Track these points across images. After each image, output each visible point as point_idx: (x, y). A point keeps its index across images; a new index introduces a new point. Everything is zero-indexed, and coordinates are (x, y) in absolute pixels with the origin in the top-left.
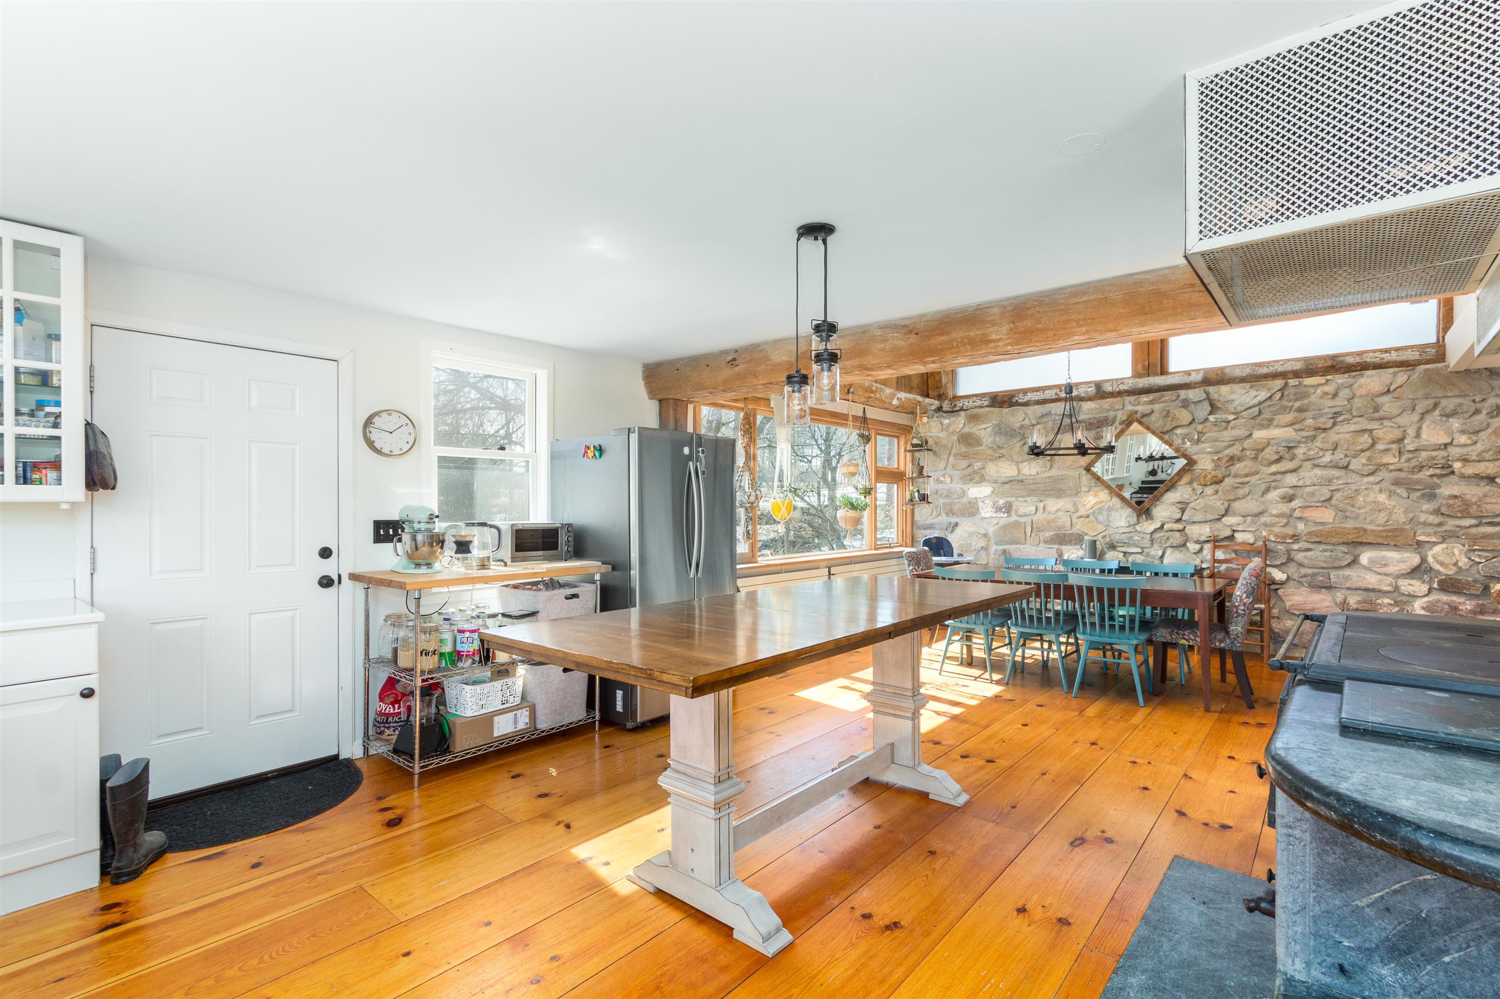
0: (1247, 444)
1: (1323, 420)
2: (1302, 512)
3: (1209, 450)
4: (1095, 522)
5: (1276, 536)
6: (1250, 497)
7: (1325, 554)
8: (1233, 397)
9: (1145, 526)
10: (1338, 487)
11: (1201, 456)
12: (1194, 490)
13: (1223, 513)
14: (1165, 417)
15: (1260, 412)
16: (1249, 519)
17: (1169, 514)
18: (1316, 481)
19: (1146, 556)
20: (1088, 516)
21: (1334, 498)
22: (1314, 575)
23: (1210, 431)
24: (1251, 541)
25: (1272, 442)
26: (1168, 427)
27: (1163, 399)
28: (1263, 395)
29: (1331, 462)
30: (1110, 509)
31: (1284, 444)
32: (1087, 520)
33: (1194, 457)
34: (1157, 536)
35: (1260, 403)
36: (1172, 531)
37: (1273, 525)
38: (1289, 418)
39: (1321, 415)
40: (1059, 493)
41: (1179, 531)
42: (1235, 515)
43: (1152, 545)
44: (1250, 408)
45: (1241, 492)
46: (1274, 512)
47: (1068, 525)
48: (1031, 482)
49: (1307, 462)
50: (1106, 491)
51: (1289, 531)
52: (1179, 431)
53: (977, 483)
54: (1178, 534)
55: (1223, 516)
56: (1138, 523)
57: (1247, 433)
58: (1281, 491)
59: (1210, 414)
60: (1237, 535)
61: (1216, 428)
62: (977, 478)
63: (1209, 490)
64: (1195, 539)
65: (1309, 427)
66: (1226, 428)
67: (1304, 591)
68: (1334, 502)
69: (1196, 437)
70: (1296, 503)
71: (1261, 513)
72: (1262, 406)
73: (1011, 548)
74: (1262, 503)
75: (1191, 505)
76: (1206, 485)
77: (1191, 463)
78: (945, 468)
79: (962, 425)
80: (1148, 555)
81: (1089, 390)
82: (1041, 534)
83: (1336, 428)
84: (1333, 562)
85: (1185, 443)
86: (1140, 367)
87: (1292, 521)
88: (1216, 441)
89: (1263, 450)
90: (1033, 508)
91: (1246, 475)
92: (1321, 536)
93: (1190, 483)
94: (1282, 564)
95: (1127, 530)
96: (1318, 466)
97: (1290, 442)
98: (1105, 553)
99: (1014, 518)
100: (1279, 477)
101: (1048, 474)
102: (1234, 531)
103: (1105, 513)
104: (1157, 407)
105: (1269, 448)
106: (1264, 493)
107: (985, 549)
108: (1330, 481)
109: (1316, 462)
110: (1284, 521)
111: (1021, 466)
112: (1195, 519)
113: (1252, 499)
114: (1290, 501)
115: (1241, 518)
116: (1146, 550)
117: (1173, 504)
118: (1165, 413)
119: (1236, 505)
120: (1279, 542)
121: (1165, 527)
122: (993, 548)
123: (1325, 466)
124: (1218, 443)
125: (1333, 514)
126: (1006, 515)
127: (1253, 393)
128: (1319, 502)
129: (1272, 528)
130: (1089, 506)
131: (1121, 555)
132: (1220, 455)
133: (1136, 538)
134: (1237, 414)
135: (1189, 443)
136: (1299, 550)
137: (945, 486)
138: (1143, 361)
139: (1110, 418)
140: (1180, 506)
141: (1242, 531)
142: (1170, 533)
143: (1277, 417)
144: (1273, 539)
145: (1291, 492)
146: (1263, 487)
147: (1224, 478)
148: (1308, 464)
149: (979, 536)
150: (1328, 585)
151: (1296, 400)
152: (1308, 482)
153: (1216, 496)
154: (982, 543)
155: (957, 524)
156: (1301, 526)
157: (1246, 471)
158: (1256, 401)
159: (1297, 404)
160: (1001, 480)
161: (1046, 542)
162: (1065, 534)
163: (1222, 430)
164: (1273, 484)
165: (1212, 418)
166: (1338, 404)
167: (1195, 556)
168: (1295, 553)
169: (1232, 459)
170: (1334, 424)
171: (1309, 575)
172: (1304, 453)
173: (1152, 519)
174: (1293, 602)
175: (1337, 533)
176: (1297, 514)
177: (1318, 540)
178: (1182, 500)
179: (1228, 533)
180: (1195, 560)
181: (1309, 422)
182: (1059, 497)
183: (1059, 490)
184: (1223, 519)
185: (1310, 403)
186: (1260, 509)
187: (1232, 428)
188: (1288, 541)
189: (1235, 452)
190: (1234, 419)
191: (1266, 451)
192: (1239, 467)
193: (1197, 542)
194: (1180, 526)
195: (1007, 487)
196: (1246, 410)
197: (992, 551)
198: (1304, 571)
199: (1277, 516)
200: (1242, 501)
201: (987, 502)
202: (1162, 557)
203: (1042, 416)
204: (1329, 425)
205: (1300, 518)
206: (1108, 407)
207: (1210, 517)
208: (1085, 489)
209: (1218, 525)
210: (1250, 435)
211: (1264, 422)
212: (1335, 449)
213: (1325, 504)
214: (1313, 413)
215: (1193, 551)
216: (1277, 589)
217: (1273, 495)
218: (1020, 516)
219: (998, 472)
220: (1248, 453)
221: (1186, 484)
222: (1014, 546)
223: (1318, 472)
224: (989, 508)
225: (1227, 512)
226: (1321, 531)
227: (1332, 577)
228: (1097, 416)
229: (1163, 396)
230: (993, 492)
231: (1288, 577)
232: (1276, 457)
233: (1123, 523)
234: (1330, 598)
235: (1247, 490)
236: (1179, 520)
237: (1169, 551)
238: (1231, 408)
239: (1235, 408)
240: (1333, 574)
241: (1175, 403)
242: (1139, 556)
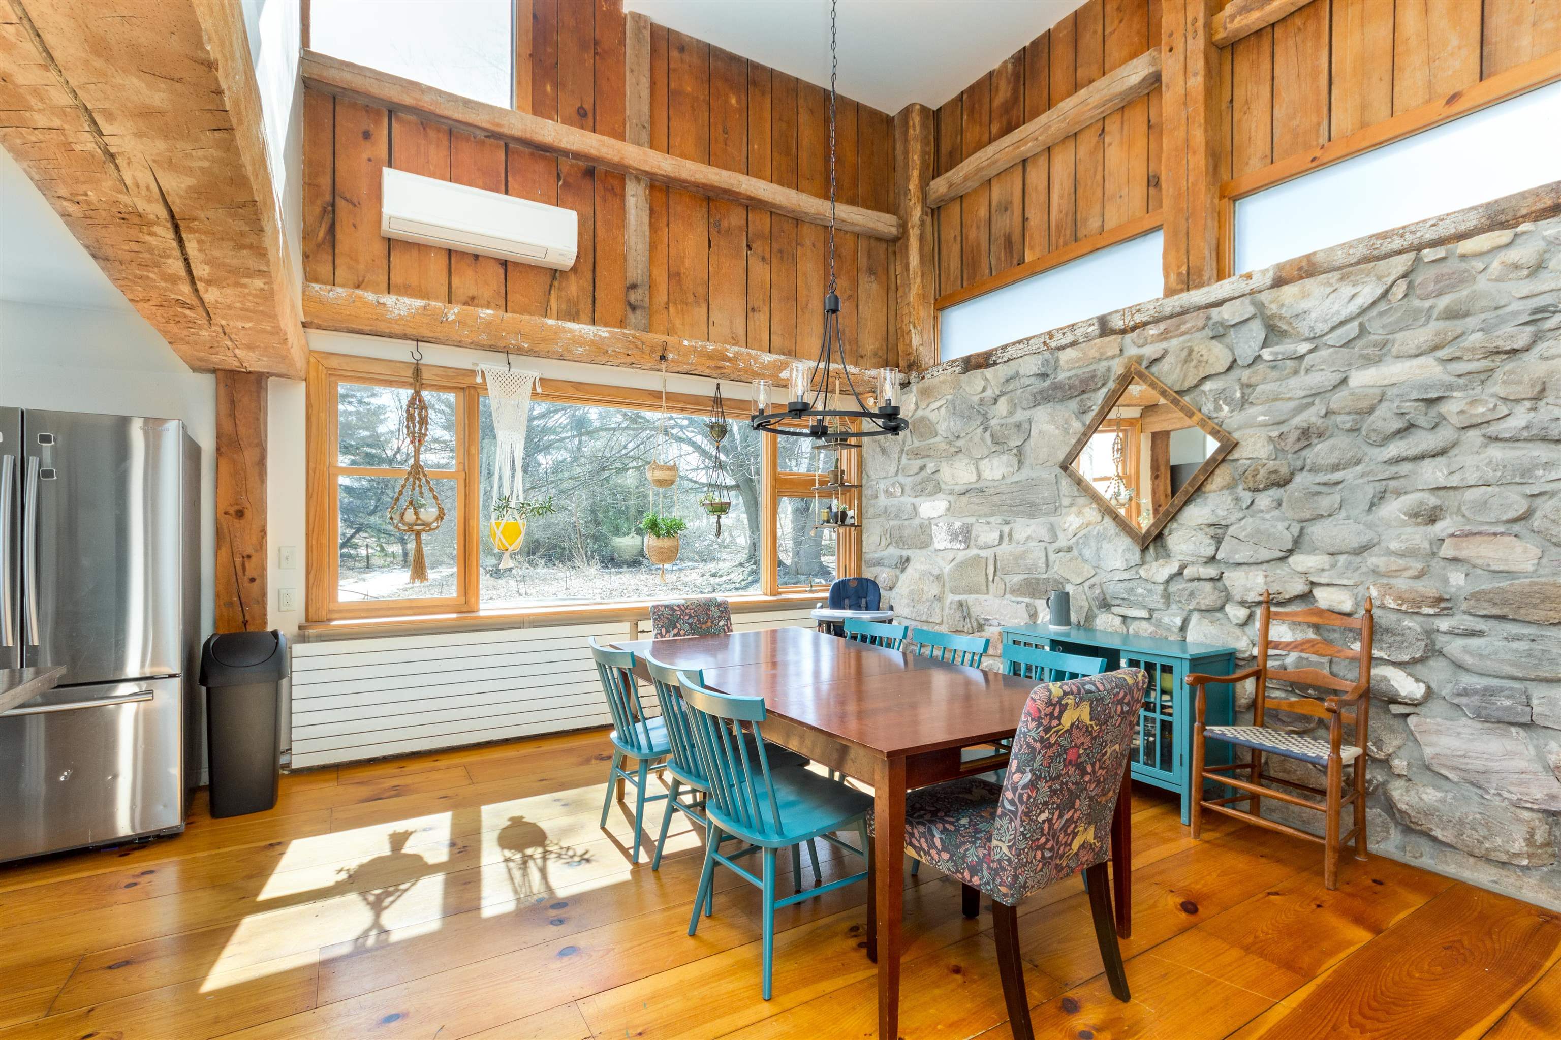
0: (1338, 400)
1: (1508, 329)
2: (1457, 547)
3: (1261, 418)
4: (1080, 559)
5: (1400, 598)
6: (1343, 514)
7: (1515, 645)
8: (1304, 305)
9: (1154, 570)
10: (1548, 487)
11: (1250, 431)
12: (1237, 500)
13: (1289, 546)
14: (1186, 361)
15: (1363, 330)
16: (1342, 558)
17: (1192, 547)
18: (1490, 475)
19: (1157, 626)
20: (1069, 549)
21: (1538, 514)
22: (1489, 692)
23: (1264, 381)
24: (1347, 607)
25: (1391, 392)
26: (1191, 381)
27: (1183, 328)
28: (1368, 292)
29: (1527, 427)
30: (1101, 537)
31: (1415, 395)
32: (1069, 555)
33: (1236, 436)
34: (1173, 588)
35: (1364, 311)
36: (1199, 579)
37: (1396, 573)
38: (1423, 335)
39: (1502, 321)
40: (1031, 510)
41: (1212, 579)
42: (1313, 551)
43: (1168, 605)
44: (1342, 323)
45: (1325, 503)
46: (1394, 545)
47: (1041, 563)
48: (992, 491)
49: (1471, 433)
50: (1094, 506)
51: (1428, 588)
52: (1208, 386)
53: (931, 495)
54: (1208, 586)
55: (1291, 552)
56: (1143, 563)
57: (1337, 377)
58: (1409, 500)
59: (1265, 345)
60: (1318, 593)
61: (1275, 374)
62: (930, 488)
63: (1264, 500)
64: (1238, 598)
65: (1473, 350)
66: (1296, 372)
67: (1466, 726)
68: (1536, 522)
69: (1238, 395)
70: (1443, 527)
71: (1362, 550)
72: (1366, 318)
73: (970, 598)
74: (1370, 526)
75: (1231, 531)
76: (1258, 490)
77: (1228, 447)
78: (897, 474)
79: (912, 407)
80: (1159, 624)
81: (1090, 329)
82: (1007, 578)
83: (1541, 347)
84: (1536, 666)
85: (1221, 409)
86: (1173, 277)
87: (1436, 564)
88: (1276, 399)
89: (1371, 410)
90: (996, 535)
91: (1336, 468)
92: (1505, 603)
93: (1231, 486)
94: (1414, 661)
95: (1126, 576)
96: (1497, 439)
97: (1426, 387)
98: (1095, 617)
99: (974, 551)
100: (1406, 468)
101: (1016, 478)
102: (1313, 584)
103: (1093, 544)
104: (1174, 344)
105: (1384, 405)
106: (1372, 505)
107: (938, 598)
108: (1526, 473)
109: (1492, 430)
110: (1417, 566)
111: (984, 465)
112: (1238, 558)
113: (1348, 518)
114: (1432, 520)
115: (1326, 558)
116: (1156, 615)
117: (1200, 527)
118: (1184, 354)
119: (1317, 531)
120: (1406, 613)
121: (1186, 572)
122: (951, 598)
123: (1515, 440)
124: (1279, 404)
125: (1535, 552)
126: (963, 546)
127: (1347, 290)
128: (1497, 523)
129: (1393, 581)
130: (1070, 532)
131: (1118, 620)
132: (1284, 428)
133: (1140, 591)
134: (1314, 338)
135: (1226, 408)
136: (1452, 632)
137: (895, 501)
138: (1179, 267)
139: (1099, 373)
140: (1212, 531)
141: (1328, 585)
142: (1196, 583)
143: (1399, 336)
144: (1393, 605)
145: (1432, 500)
146: (1370, 491)
147: (1292, 474)
148: (1474, 436)
149: (932, 578)
150: (1527, 719)
151: (1440, 294)
152: (1471, 480)
153: (1276, 513)
154: (935, 590)
155: (908, 560)
156: (1457, 579)
157: (1333, 460)
158: (1353, 308)
159: (1443, 302)
160: (958, 489)
161: (1013, 592)
162: (1038, 580)
163: (1287, 377)
164: (1392, 484)
165: (1267, 354)
166: (1545, 287)
167: (1238, 631)
168: (1446, 638)
169: (1307, 435)
170: (1537, 339)
171: (1476, 692)
172: (1462, 412)
173: (1169, 556)
174: (1437, 750)
175: (1545, 599)
176: (1447, 550)
177: (1495, 611)
178: (1214, 520)
179: (1299, 587)
180: (1238, 638)
181: (1475, 339)
182: (1032, 516)
183: (1032, 505)
184: (1291, 560)
185: (1473, 297)
186: (1364, 539)
187: (1307, 371)
188: (1426, 610)
189: (1313, 419)
190: (1311, 351)
191: (1377, 413)
192: (1320, 451)
193: (1243, 603)
194: (1212, 572)
195: (964, 499)
196: (1333, 329)
197: (947, 602)
198: (1468, 680)
199: (1401, 555)
200: (1327, 522)
201: (941, 524)
202: (1183, 628)
203: (1007, 381)
204: (1522, 338)
205: (1455, 560)
206: (1097, 355)
207: (1265, 554)
208: (1066, 501)
209: (1281, 571)
210: (1344, 381)
211: (1370, 351)
212: (1537, 398)
213: (1516, 528)
214: (1483, 316)
215: (1235, 621)
216: (1408, 715)
217: (1393, 509)
218: (981, 548)
219: (953, 476)
220: (1339, 419)
221: (1222, 489)
222: (973, 596)
223: (1496, 452)
224: (943, 535)
225: (1297, 545)
226: (1503, 591)
227: (1535, 702)
228: (1080, 372)
229: (1184, 323)
230: (948, 509)
231: (1429, 690)
232: (1398, 424)
233: (1119, 564)
234: (1532, 751)
235: (1337, 498)
236: (1212, 559)
237: (1195, 617)
238: (1303, 328)
239: (1312, 328)
240: (1538, 693)
241: (1204, 333)
242: (1144, 624)
